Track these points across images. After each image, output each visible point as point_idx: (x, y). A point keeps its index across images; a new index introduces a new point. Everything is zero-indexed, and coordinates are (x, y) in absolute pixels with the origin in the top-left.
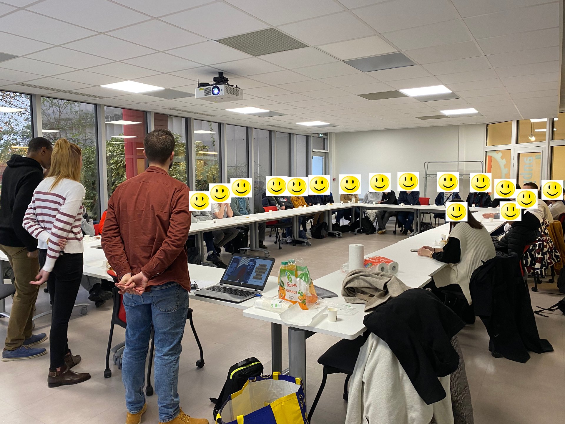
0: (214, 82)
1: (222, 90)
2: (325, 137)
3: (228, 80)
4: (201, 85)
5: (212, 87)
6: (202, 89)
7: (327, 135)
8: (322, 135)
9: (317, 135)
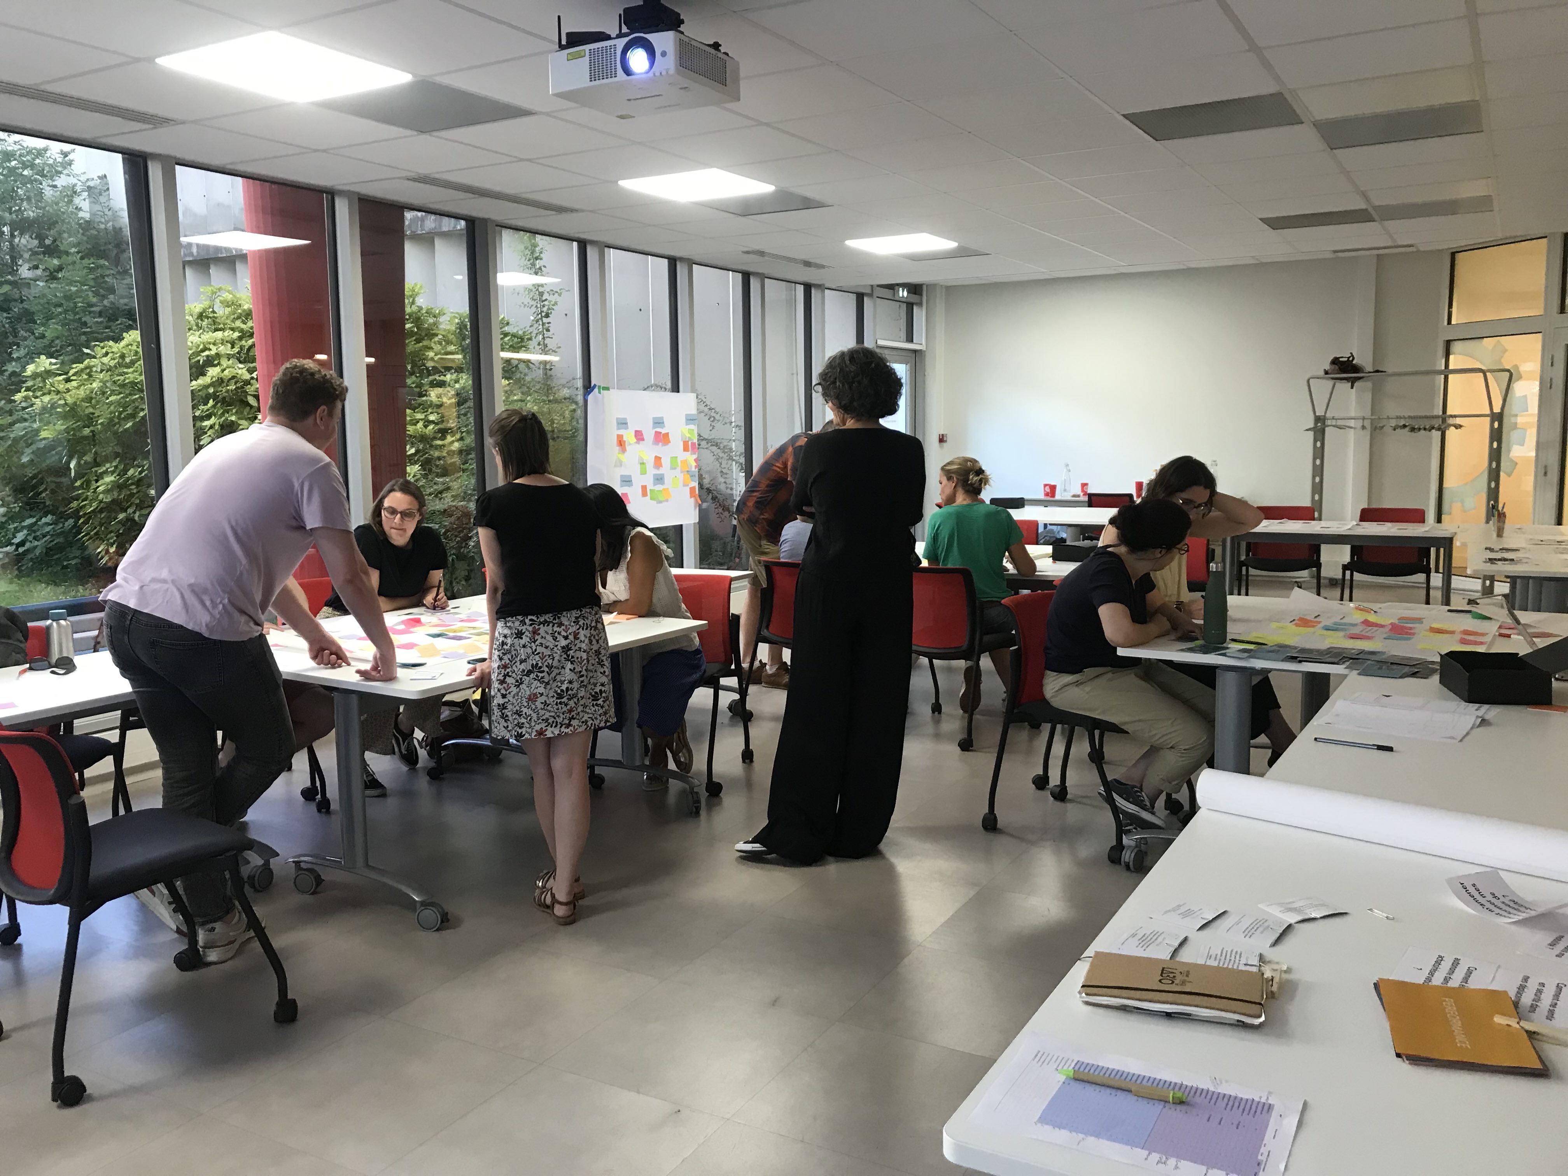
0: (623, 26)
1: (664, 54)
2: (914, 298)
3: (682, 22)
4: (575, 40)
5: (621, 43)
6: (580, 56)
7: (921, 295)
8: (905, 294)
9: (887, 293)
